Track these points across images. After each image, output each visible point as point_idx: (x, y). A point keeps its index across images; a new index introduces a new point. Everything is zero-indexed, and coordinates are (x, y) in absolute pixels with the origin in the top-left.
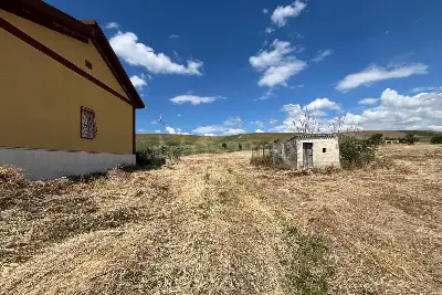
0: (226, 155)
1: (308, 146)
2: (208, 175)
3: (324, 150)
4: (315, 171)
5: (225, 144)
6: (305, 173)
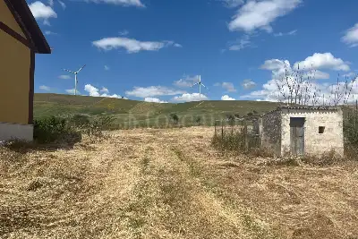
1: (298, 123)
3: (321, 130)
4: (307, 160)
6: (291, 163)
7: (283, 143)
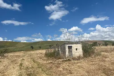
0: (32, 52)
1: (70, 48)
2: (21, 65)
3: (76, 49)
4: (74, 59)
5: (32, 46)
7: (66, 54)
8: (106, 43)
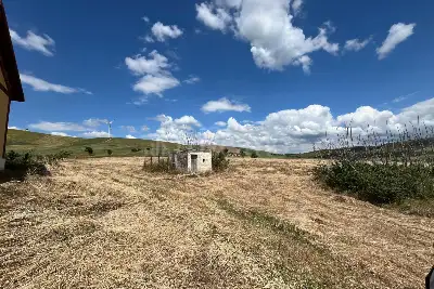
8: (243, 153)
